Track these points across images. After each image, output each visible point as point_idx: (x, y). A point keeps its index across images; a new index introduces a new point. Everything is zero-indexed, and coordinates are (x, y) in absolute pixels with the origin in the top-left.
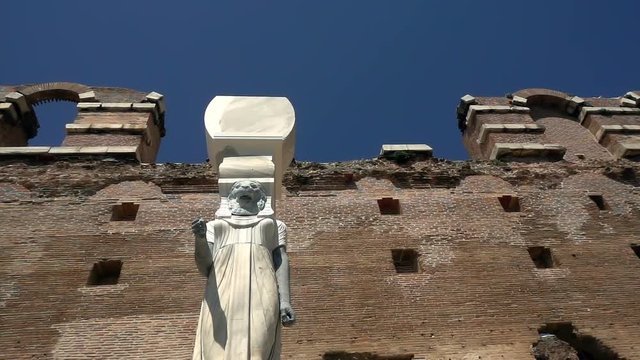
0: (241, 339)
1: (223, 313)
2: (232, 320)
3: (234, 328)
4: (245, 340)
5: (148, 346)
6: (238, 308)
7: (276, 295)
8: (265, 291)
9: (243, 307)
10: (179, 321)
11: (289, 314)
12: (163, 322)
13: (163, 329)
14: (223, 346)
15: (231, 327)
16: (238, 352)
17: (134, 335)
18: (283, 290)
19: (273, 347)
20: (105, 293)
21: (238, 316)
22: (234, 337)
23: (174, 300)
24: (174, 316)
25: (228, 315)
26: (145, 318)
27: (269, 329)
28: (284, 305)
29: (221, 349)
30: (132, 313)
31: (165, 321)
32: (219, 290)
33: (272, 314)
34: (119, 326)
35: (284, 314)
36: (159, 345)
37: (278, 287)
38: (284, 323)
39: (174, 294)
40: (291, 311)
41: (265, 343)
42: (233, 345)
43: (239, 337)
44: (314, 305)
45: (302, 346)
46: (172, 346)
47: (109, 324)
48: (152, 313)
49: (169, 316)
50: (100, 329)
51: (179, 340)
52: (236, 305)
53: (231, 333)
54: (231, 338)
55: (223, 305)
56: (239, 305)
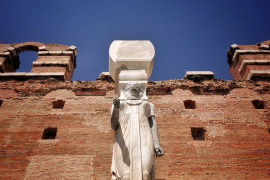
0: (138, 162)
1: (127, 148)
2: (132, 151)
3: (134, 155)
4: (140, 162)
5: (69, 170)
6: (135, 146)
9: (138, 145)
10: (83, 159)
11: (160, 151)
12: (76, 159)
13: (76, 162)
14: (129, 165)
15: (132, 155)
17: (63, 164)
18: (155, 138)
20: (50, 143)
21: (135, 149)
22: (134, 160)
23: (81, 148)
24: (81, 156)
25: (130, 149)
26: (67, 156)
28: (157, 146)
30: (61, 154)
32: (124, 137)
34: (56, 159)
36: (74, 170)
39: (81, 146)
40: (161, 149)
42: (134, 164)
43: (136, 160)
46: (80, 171)
47: (51, 158)
48: (71, 154)
49: (79, 156)
50: (47, 160)
51: (83, 168)
52: (134, 144)
53: (133, 158)
54: (133, 161)
55: (127, 144)
56: (135, 144)
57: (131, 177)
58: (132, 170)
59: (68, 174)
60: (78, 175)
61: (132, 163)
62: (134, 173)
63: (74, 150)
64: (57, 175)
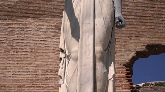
0: (89, 36)
1: (77, 19)
2: (83, 24)
3: (84, 29)
4: (92, 37)
5: (34, 37)
6: (86, 16)
7: (112, 8)
8: (104, 6)
9: (90, 15)
10: (52, 22)
11: (120, 21)
12: (42, 23)
13: (42, 27)
14: (78, 41)
15: (82, 28)
16: (87, 44)
17: (25, 30)
18: (117, 5)
19: (110, 41)
20: (5, 4)
21: (86, 21)
22: (84, 34)
23: (48, 10)
24: (49, 19)
25: (80, 21)
26: (30, 20)
27: (107, 30)
28: (118, 15)
29: (77, 42)
30: (23, 17)
31: (43, 22)
32: (74, 5)
33: (109, 20)
34: (16, 25)
35: (117, 20)
36: (41, 37)
37: (113, 2)
38: (117, 27)
39: (47, 6)
40: (122, 18)
41: (105, 39)
42: (84, 40)
43: (87, 35)
44: (141, 14)
45: (132, 40)
46: (49, 38)
47: (10, 24)
48: (35, 17)
49: (45, 19)
50: (5, 26)
51: (53, 34)
52: (85, 15)
53: (83, 32)
54: (82, 35)
55: (76, 14)
56: (87, 14)
57: (79, 55)
58: (81, 47)
59: (33, 42)
60: (47, 43)
61: (82, 38)
62: (84, 50)
63: (38, 12)
64: (20, 44)
